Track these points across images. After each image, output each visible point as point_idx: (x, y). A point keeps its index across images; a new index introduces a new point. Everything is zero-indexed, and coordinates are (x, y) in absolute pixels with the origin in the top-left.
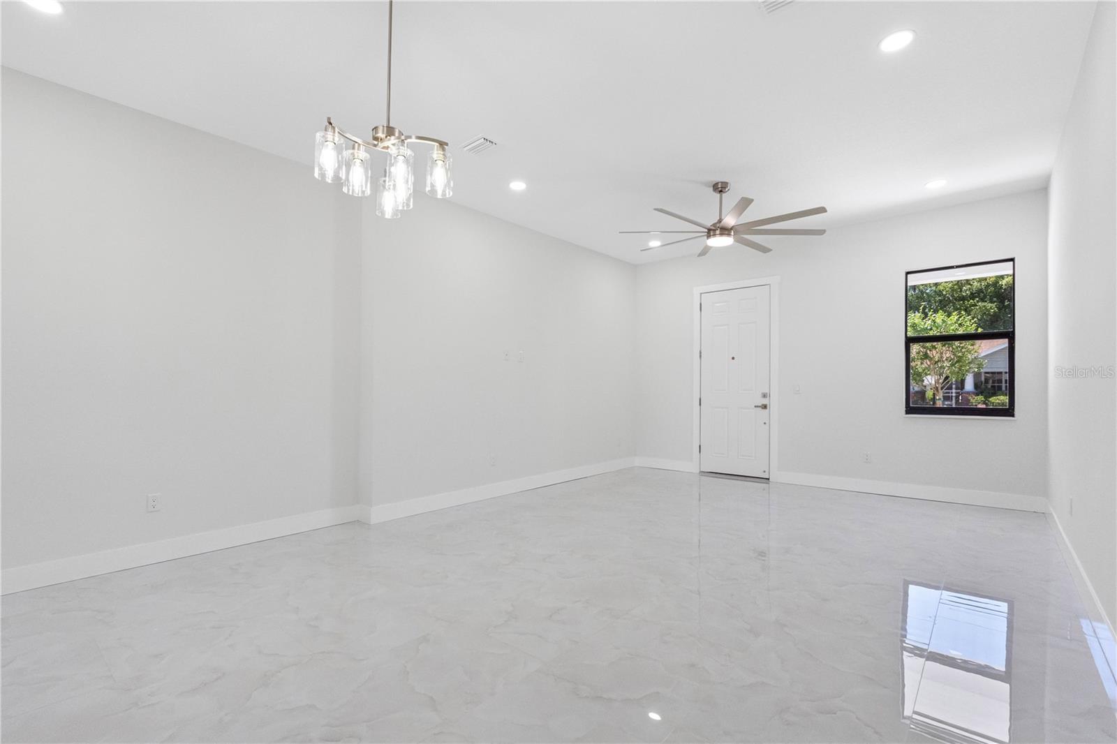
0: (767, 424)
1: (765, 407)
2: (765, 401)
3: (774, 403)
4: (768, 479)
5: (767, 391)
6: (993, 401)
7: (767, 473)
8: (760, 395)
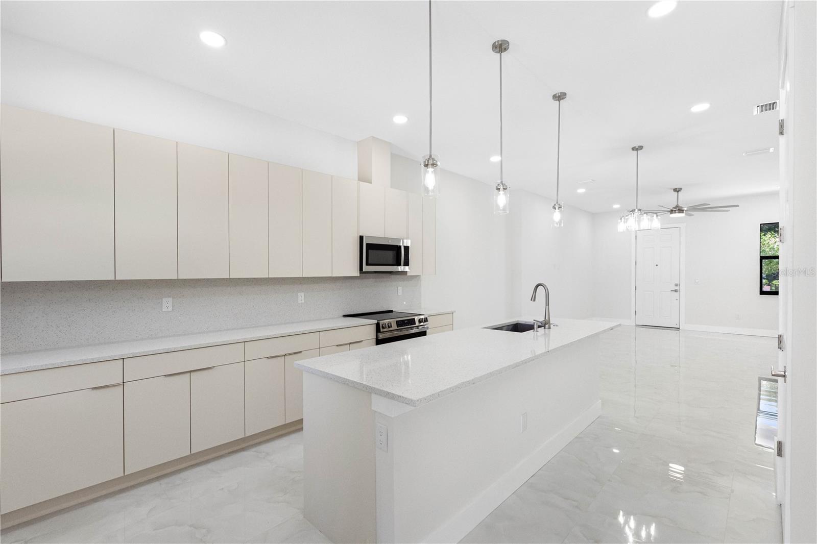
0: (678, 300)
1: (676, 291)
2: (677, 288)
3: (682, 288)
4: (679, 328)
5: (678, 283)
6: (775, 283)
7: (678, 324)
8: (674, 285)
